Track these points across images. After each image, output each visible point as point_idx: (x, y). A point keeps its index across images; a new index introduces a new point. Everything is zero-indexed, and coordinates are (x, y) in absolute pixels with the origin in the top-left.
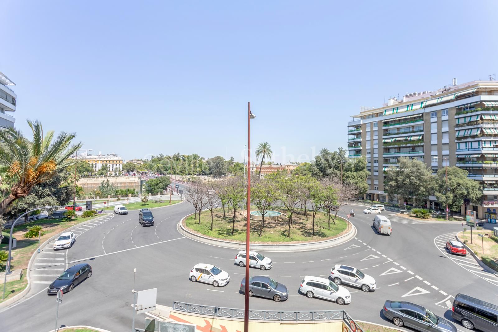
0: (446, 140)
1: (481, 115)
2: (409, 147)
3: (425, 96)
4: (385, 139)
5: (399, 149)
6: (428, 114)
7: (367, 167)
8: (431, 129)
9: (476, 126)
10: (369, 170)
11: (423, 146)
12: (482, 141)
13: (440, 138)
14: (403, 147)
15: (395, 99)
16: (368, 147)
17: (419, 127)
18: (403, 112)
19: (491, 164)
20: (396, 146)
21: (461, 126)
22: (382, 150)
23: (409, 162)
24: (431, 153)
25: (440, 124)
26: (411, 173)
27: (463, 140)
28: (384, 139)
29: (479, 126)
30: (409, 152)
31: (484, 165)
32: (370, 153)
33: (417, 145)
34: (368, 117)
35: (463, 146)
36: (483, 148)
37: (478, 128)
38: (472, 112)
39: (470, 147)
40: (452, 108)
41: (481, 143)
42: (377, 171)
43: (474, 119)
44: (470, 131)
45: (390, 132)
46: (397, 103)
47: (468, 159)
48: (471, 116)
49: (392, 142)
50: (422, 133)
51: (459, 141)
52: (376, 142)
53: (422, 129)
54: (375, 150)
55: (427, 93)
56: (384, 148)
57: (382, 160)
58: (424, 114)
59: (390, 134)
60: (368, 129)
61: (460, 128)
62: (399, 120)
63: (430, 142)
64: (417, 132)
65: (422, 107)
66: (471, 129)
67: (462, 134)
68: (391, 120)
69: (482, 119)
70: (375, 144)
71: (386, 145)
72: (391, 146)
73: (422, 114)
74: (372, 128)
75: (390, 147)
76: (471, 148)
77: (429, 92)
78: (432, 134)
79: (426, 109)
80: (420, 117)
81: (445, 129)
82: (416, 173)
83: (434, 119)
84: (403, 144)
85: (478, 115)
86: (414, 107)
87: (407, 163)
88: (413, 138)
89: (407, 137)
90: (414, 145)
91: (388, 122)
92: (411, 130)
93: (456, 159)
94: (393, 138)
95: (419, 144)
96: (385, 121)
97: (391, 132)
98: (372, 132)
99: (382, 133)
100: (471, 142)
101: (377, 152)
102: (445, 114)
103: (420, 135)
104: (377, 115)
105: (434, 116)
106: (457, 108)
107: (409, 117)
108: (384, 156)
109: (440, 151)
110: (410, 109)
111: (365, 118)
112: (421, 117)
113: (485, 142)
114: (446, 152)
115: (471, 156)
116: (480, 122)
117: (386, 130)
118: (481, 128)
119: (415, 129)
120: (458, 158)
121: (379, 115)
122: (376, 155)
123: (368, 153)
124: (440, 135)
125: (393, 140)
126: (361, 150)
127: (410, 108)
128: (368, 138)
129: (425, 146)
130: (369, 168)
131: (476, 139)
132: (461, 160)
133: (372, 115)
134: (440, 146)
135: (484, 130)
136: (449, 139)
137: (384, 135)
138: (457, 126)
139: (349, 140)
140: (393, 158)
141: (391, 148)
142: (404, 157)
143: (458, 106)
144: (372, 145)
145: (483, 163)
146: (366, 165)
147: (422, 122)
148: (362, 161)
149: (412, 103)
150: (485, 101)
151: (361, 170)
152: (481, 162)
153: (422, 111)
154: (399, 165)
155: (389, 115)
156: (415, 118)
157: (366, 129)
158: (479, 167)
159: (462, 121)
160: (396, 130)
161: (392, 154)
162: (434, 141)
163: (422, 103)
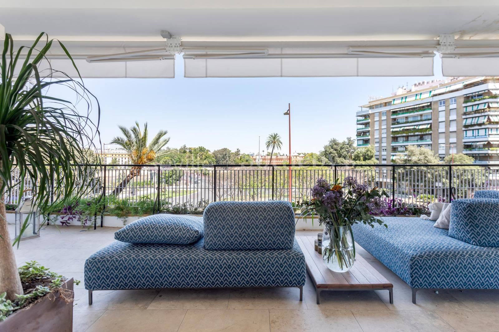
0: (453, 128)
1: (488, 103)
2: (417, 135)
3: (434, 85)
4: (393, 128)
5: (407, 138)
6: (436, 102)
7: (376, 155)
8: (439, 117)
9: (483, 114)
10: (378, 159)
11: (431, 134)
12: (488, 128)
13: (448, 126)
14: (411, 136)
15: (404, 88)
16: (376, 136)
17: (427, 116)
18: (411, 102)
19: (496, 150)
20: (404, 135)
21: (469, 114)
22: (391, 139)
23: (417, 150)
24: (438, 141)
25: (448, 112)
26: (419, 160)
27: (470, 128)
28: (392, 128)
29: (486, 114)
30: (417, 140)
31: (490, 152)
32: (378, 142)
33: (425, 133)
34: (377, 106)
35: (470, 133)
36: (489, 135)
37: (485, 116)
38: (479, 100)
39: (477, 135)
40: (460, 97)
41: (487, 130)
42: (385, 160)
43: (481, 107)
44: (477, 118)
45: (399, 121)
46: (405, 93)
47: (474, 146)
48: (478, 104)
49: (400, 131)
50: (430, 121)
51: (466, 129)
52: (385, 131)
53: (430, 117)
54: (383, 139)
55: (435, 81)
56: (392, 137)
57: (390, 149)
58: (432, 103)
59: (398, 123)
60: (377, 119)
61: (468, 116)
62: (408, 110)
63: (438, 130)
64: (425, 120)
65: (431, 96)
66: (479, 117)
67: (469, 122)
68: (399, 109)
69: (489, 107)
70: (383, 133)
71: (394, 134)
72: (399, 135)
74: (380, 117)
75: (398, 135)
76: (478, 136)
77: (438, 80)
78: (440, 122)
79: (434, 97)
80: (428, 106)
81: (453, 117)
82: (423, 161)
83: (442, 108)
84: (411, 133)
85: (485, 103)
86: (423, 96)
87: (414, 151)
88: (421, 127)
89: (415, 125)
90: (422, 133)
91: (396, 112)
92: (419, 118)
93: (463, 146)
94: (401, 127)
95: (427, 132)
96: (394, 110)
97: (400, 121)
98: (380, 121)
99: (391, 122)
100: (478, 129)
101: (385, 141)
102: (453, 102)
103: (428, 124)
104: (386, 104)
105: (442, 105)
106: (465, 96)
107: (418, 106)
109: (447, 138)
110: (419, 98)
111: (373, 108)
112: (429, 106)
113: (491, 129)
114: (453, 140)
115: (478, 144)
116: (488, 110)
117: (394, 119)
118: (488, 116)
119: (423, 118)
120: (465, 145)
121: (387, 104)
122: (384, 144)
123: (376, 143)
124: (448, 123)
125: (401, 129)
126: (369, 139)
127: (418, 97)
128: (377, 127)
129: (432, 135)
130: (378, 157)
131: (483, 127)
132: (468, 147)
133: (381, 104)
134: (447, 134)
135: (490, 117)
136: (457, 127)
137: (393, 124)
138: (465, 114)
139: (357, 129)
140: (401, 146)
141: (399, 137)
142: (412, 145)
143: (466, 95)
144: (380, 134)
145: (489, 150)
146: (375, 154)
147: (431, 111)
148: (370, 150)
149: (421, 92)
150: (493, 90)
151: (369, 159)
152: (487, 149)
153: (431, 100)
154: (407, 153)
155: (398, 104)
156: (423, 107)
157: (374, 118)
158: (485, 154)
159: (469, 109)
160: (405, 119)
161: (400, 143)
162: (442, 129)
163: (431, 92)
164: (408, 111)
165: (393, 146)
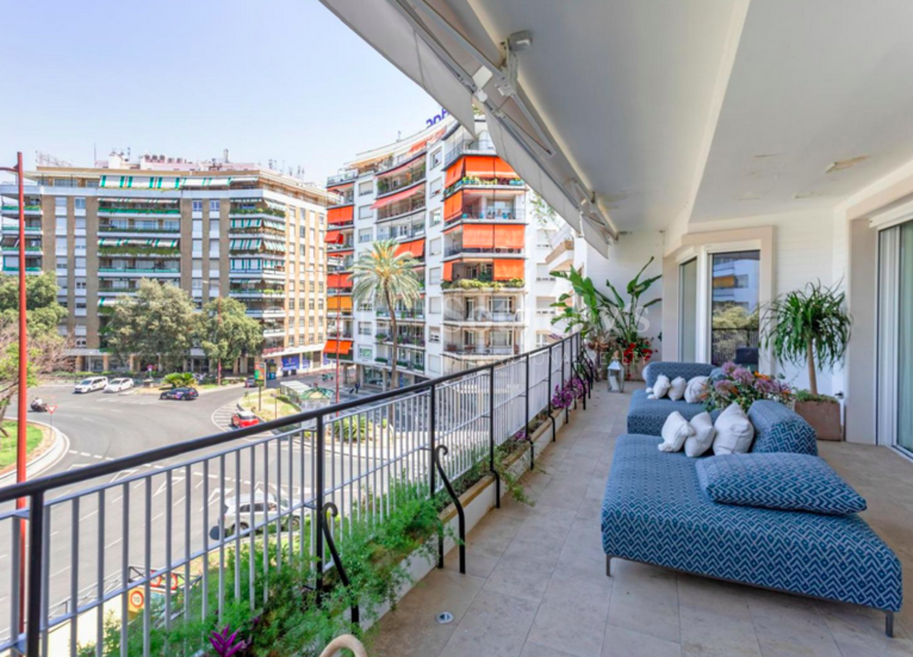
0: (215, 252)
1: (262, 219)
2: (154, 259)
3: (183, 168)
4: (103, 238)
5: (133, 263)
6: (188, 201)
7: (59, 297)
8: (192, 230)
9: (256, 236)
10: (65, 305)
11: (178, 259)
12: (262, 258)
13: (206, 249)
14: (142, 259)
15: (125, 157)
16: (61, 250)
17: (171, 224)
18: (141, 189)
19: (271, 293)
20: (127, 255)
21: (238, 233)
22: (97, 262)
23: (158, 290)
24: (191, 274)
25: (208, 223)
26: (163, 308)
27: (239, 256)
28: (100, 237)
29: (260, 236)
30: (153, 268)
31: (264, 296)
32: (65, 266)
33: (168, 256)
34: (60, 182)
35: (238, 264)
36: (264, 269)
37: (258, 239)
38: (252, 213)
39: (248, 267)
40: (224, 200)
41: (261, 261)
42: (82, 306)
43: (254, 224)
44: (248, 242)
45: (114, 224)
46: (127, 168)
47: (244, 286)
48: (250, 219)
49: (118, 246)
50: (178, 236)
51: (234, 257)
52: (82, 242)
53: (176, 227)
54: (77, 260)
55: (183, 161)
56: (101, 258)
57: (97, 283)
58: (181, 201)
59: (114, 229)
60: (61, 211)
61: (236, 236)
62: (134, 204)
63: (191, 253)
64: (169, 232)
65: (179, 187)
66: (251, 239)
67: (238, 245)
68: (116, 200)
69: (263, 225)
70: (78, 247)
71: (105, 252)
72: (117, 255)
73: (179, 199)
74: (70, 210)
75: (113, 255)
76: (250, 269)
77: (188, 161)
78: (194, 239)
79: (185, 192)
80: (173, 205)
81: (215, 233)
82: (170, 310)
83: (197, 214)
84: (141, 253)
85: (258, 219)
86: (164, 184)
87: (153, 291)
88: (160, 244)
89: (149, 239)
90: (164, 256)
91: (110, 204)
92: (157, 226)
93: (229, 285)
94: (120, 238)
95: (173, 255)
96: (104, 200)
97: (117, 225)
98: (71, 220)
99: (97, 224)
100: (250, 259)
101: (84, 265)
102: (215, 208)
103: (174, 240)
104: (83, 182)
105: (198, 209)
106: (232, 201)
107: (155, 201)
108: (99, 274)
109: (206, 269)
110: (157, 186)
111: (51, 184)
112: (175, 206)
113: (266, 260)
114: (214, 273)
115: (250, 282)
116: (261, 230)
117: (105, 220)
118: (262, 239)
119: (165, 227)
120: (232, 284)
121: (86, 182)
122: (80, 272)
123: (59, 266)
124: (207, 242)
125: (121, 243)
126: (40, 257)
127: (155, 184)
128: (61, 228)
129: (182, 261)
130: (64, 300)
131: (256, 255)
132: (235, 287)
133: (72, 179)
134: (206, 262)
135: (265, 243)
136: (221, 251)
137: (101, 230)
138: (232, 231)
139: (3, 229)
140: (121, 279)
141: (117, 258)
142: (146, 278)
143: (234, 199)
144: (71, 247)
145: (263, 292)
146: (58, 294)
147: (179, 216)
148: (46, 283)
149: (161, 176)
150: (270, 200)
151: (40, 306)
152: (260, 291)
153: (178, 194)
154: (139, 294)
155: (112, 188)
156: (164, 205)
157: (54, 210)
158: (258, 298)
159: (238, 224)
160: (127, 223)
161: (118, 272)
162: (197, 253)
163: (178, 180)
164: (133, 207)
165: (102, 278)
